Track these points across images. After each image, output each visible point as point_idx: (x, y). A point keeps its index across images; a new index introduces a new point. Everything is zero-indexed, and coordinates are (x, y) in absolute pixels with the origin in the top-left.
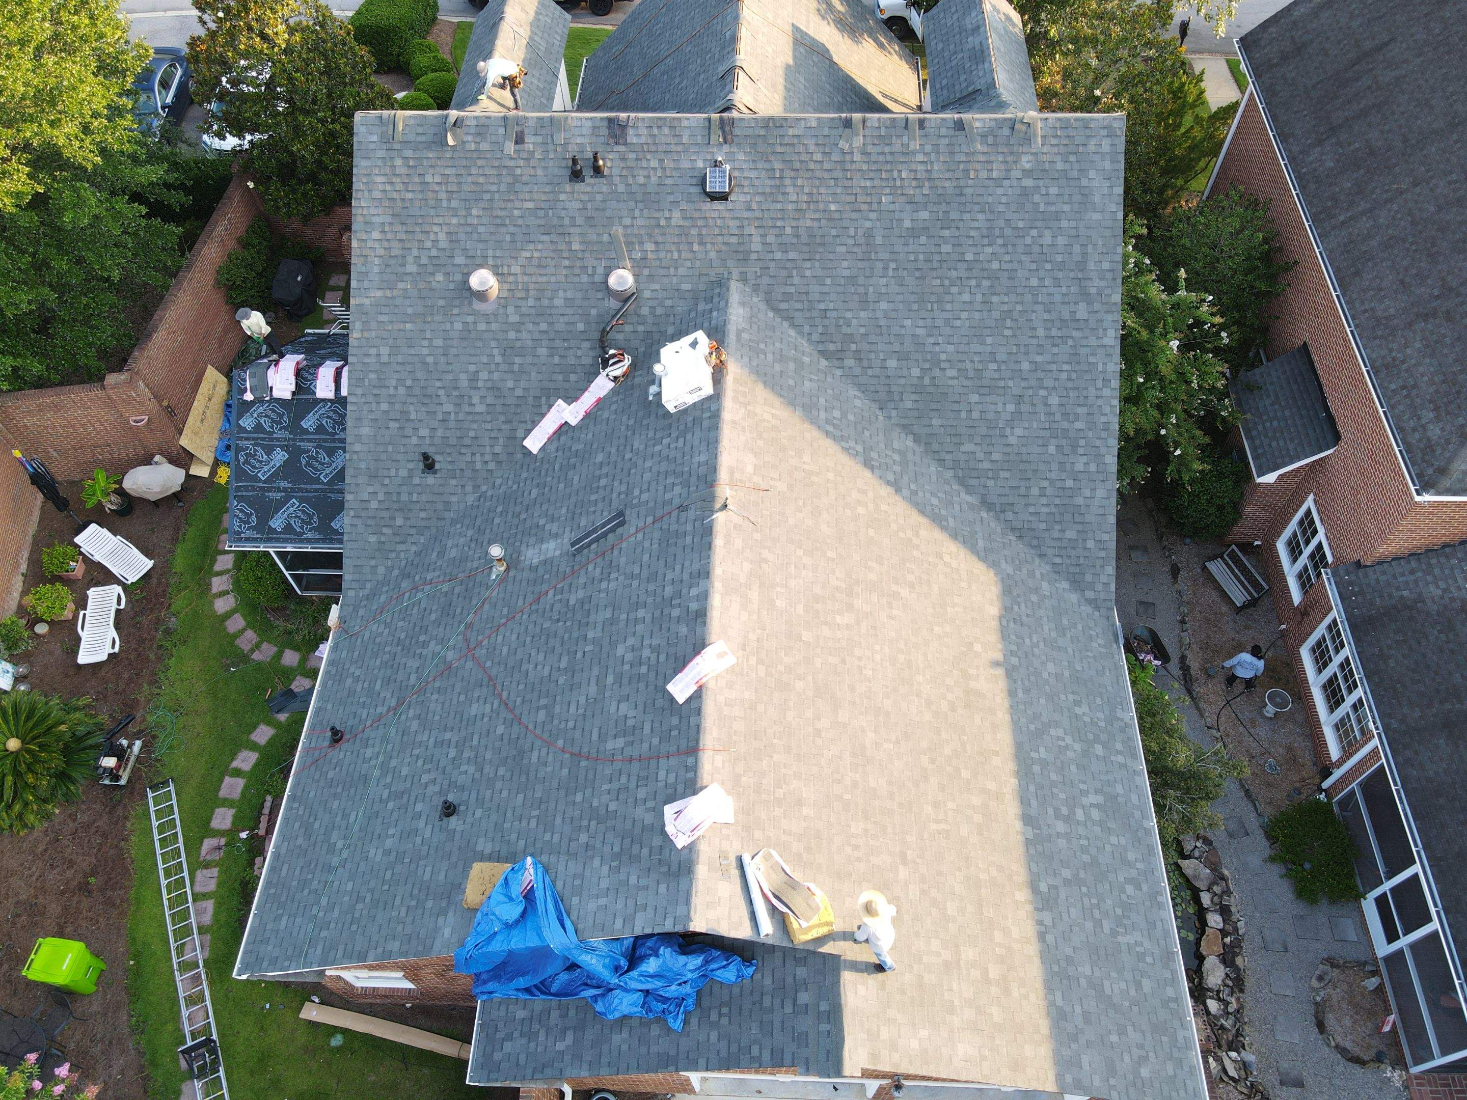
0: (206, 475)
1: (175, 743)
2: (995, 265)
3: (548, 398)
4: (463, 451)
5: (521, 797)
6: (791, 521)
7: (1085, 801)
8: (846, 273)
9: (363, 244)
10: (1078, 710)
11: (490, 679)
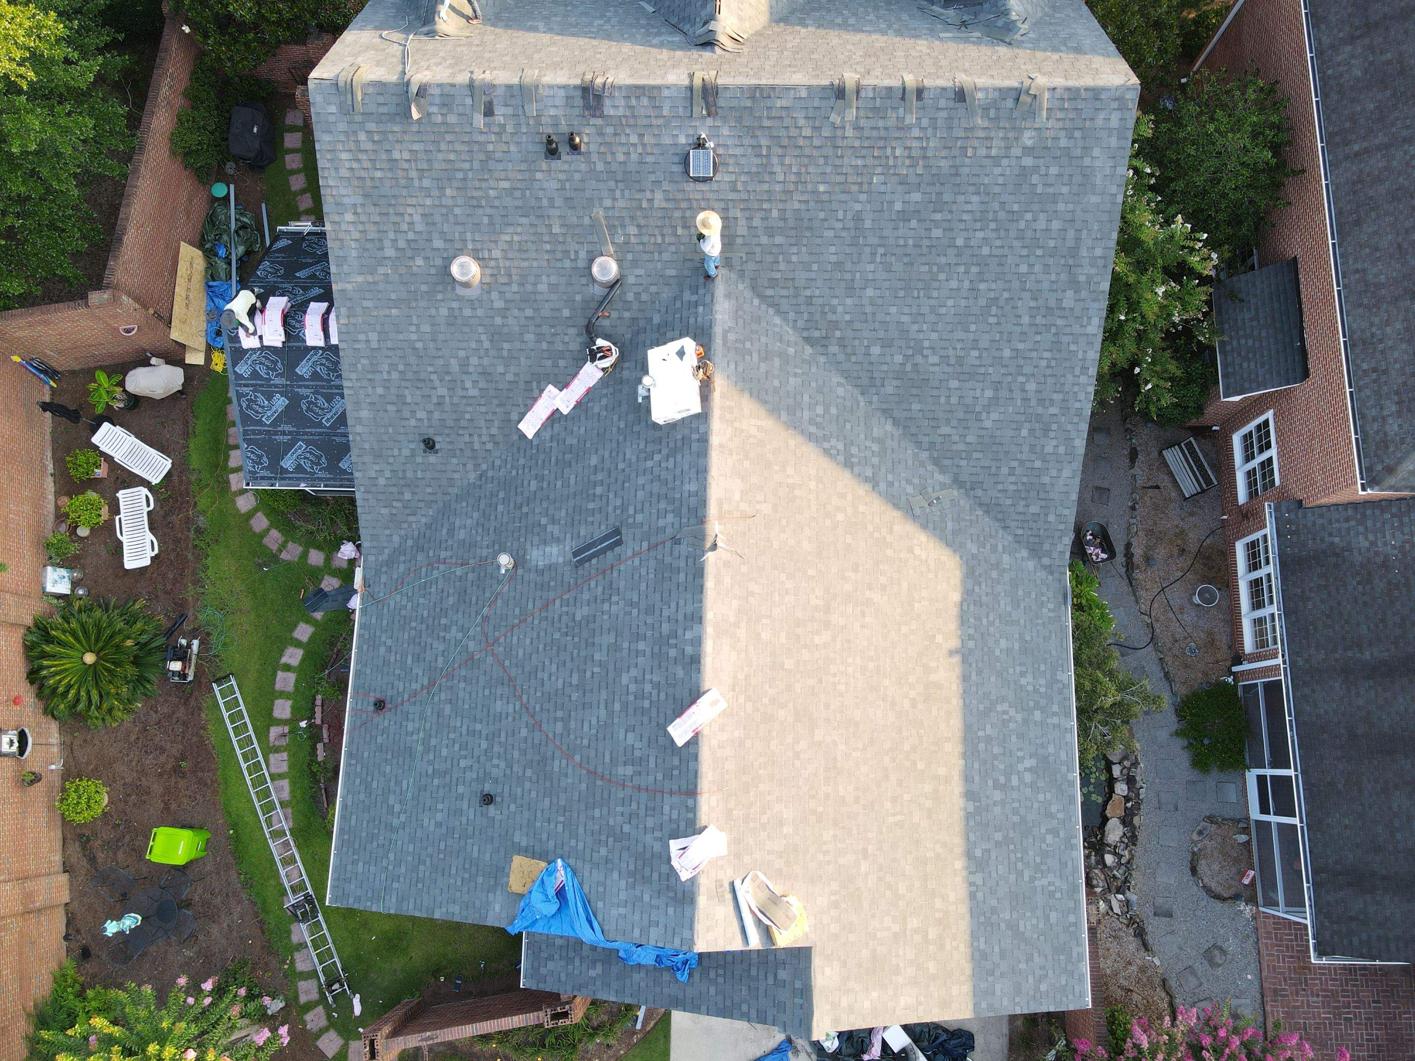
0: (202, 363)
1: (228, 640)
2: (985, 251)
3: (539, 382)
4: (461, 432)
5: (547, 801)
6: (776, 545)
7: (1021, 767)
8: (833, 259)
9: (337, 227)
10: (1023, 681)
11: (510, 679)
